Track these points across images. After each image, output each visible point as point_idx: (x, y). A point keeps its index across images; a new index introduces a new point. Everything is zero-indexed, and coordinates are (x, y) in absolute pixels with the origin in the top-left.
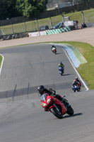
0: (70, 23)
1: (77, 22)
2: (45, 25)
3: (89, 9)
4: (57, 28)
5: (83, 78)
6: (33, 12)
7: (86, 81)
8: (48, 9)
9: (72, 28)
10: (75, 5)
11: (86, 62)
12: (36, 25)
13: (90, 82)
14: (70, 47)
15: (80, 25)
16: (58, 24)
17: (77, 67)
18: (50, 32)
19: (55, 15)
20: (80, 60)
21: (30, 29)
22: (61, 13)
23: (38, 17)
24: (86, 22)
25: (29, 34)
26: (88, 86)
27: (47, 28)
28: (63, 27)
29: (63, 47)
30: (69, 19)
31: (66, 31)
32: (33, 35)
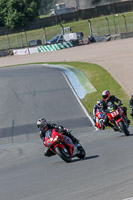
0: (72, 36)
1: (82, 34)
2: (37, 38)
3: (99, 16)
4: (53, 42)
9: (75, 43)
12: (24, 39)
14: (72, 70)
15: (85, 39)
16: (55, 38)
17: (82, 97)
18: (43, 48)
20: (86, 88)
21: (16, 44)
22: (59, 22)
23: (27, 28)
24: (95, 35)
25: (14, 51)
27: (39, 43)
28: (62, 41)
30: (71, 31)
31: (66, 47)
32: (19, 52)
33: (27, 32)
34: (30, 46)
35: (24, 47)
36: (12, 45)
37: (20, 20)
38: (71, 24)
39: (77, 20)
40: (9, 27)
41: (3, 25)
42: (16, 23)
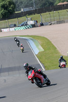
0: (32, 22)
1: (37, 22)
2: (14, 23)
3: (45, 12)
4: (22, 25)
5: (41, 62)
6: (5, 14)
7: (43, 64)
8: (16, 12)
9: (33, 26)
10: (36, 10)
11: (43, 50)
12: (7, 23)
13: (46, 64)
15: (39, 24)
16: (23, 23)
17: (37, 53)
18: (17, 28)
19: (21, 17)
20: (39, 49)
21: (3, 26)
22: (25, 15)
23: (9, 18)
24: (44, 22)
25: (2, 30)
26: (45, 67)
27: (15, 26)
28: (26, 25)
29: (26, 40)
30: (31, 20)
31: (29, 28)
32: (5, 30)
34: (10, 27)
35: (7, 28)
42: (3, 16)
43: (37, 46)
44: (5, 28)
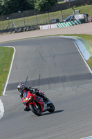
0: (81, 16)
1: (87, 15)
2: (56, 18)
4: (67, 21)
8: (59, 3)
9: (83, 21)
12: (47, 18)
14: (80, 40)
15: (90, 18)
16: (69, 17)
17: (87, 59)
18: (60, 25)
19: (66, 9)
21: (42, 22)
22: (71, 6)
23: (49, 11)
25: (41, 27)
27: (58, 21)
28: (73, 20)
30: (80, 12)
31: (76, 24)
32: (44, 27)
33: (50, 14)
34: (52, 23)
35: (47, 24)
36: (39, 22)
37: (45, 5)
38: (80, 8)
39: (84, 5)
40: (37, 10)
41: (33, 9)
42: (42, 7)
43: (88, 49)
44: (44, 24)
